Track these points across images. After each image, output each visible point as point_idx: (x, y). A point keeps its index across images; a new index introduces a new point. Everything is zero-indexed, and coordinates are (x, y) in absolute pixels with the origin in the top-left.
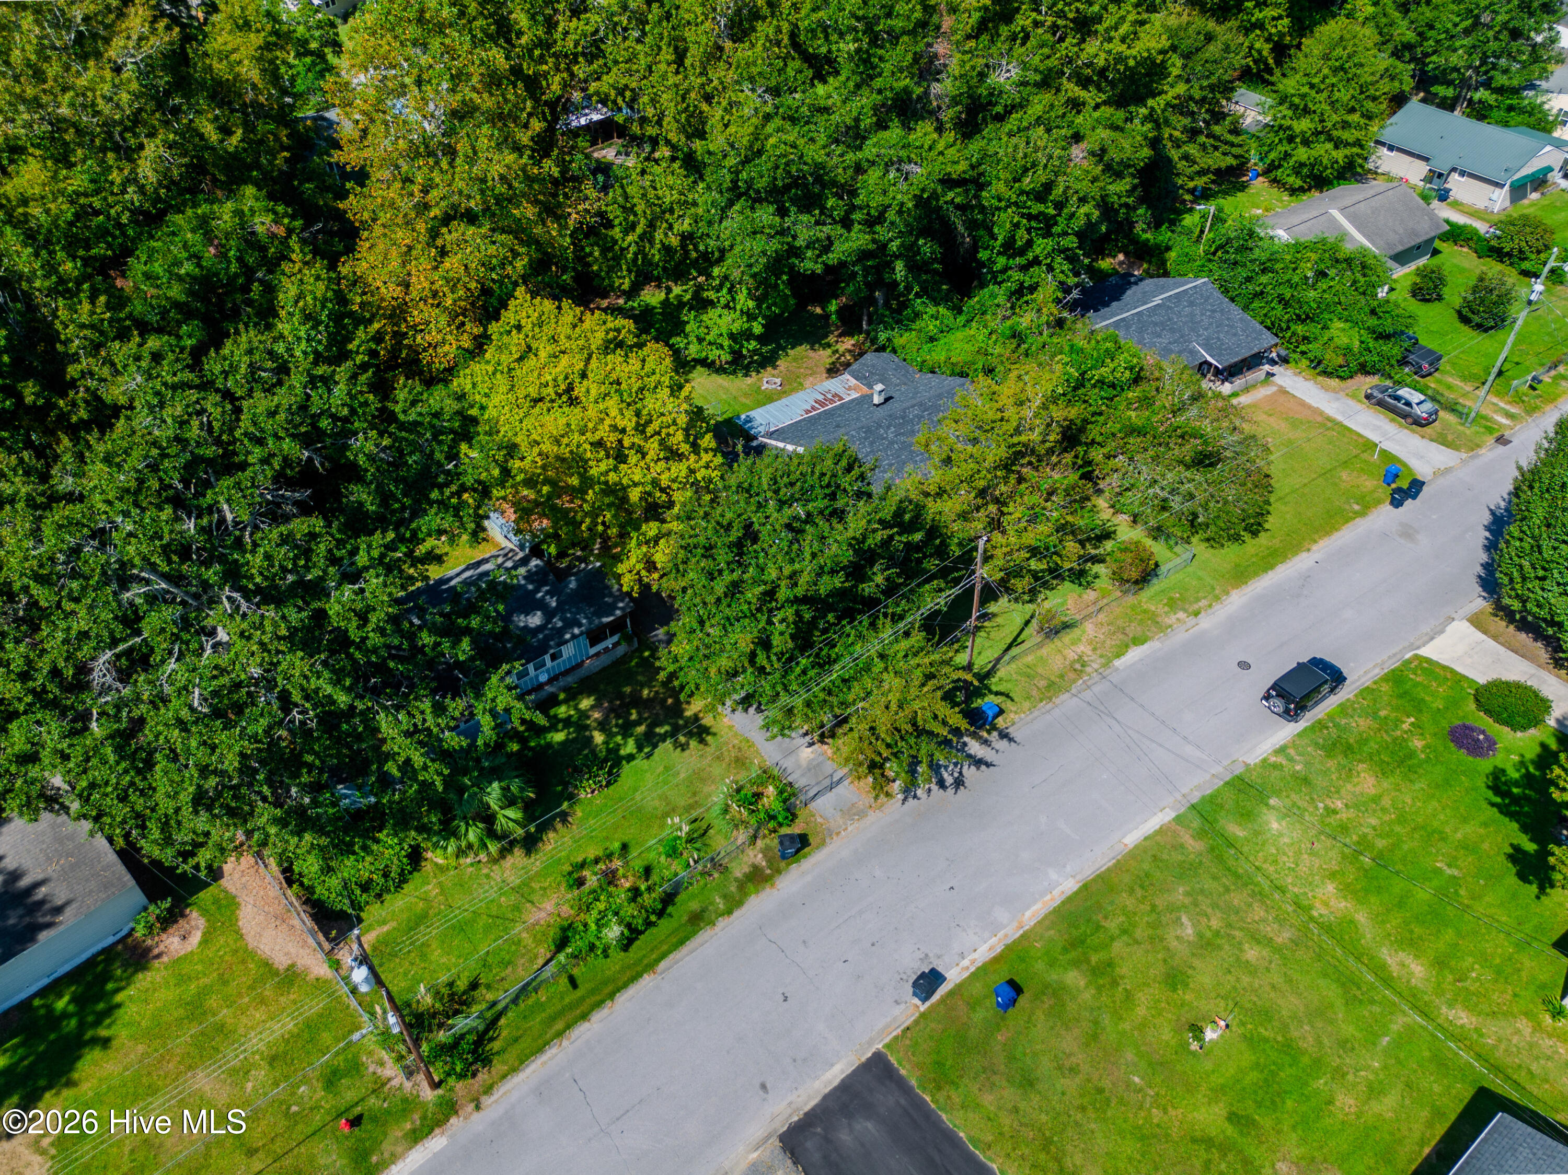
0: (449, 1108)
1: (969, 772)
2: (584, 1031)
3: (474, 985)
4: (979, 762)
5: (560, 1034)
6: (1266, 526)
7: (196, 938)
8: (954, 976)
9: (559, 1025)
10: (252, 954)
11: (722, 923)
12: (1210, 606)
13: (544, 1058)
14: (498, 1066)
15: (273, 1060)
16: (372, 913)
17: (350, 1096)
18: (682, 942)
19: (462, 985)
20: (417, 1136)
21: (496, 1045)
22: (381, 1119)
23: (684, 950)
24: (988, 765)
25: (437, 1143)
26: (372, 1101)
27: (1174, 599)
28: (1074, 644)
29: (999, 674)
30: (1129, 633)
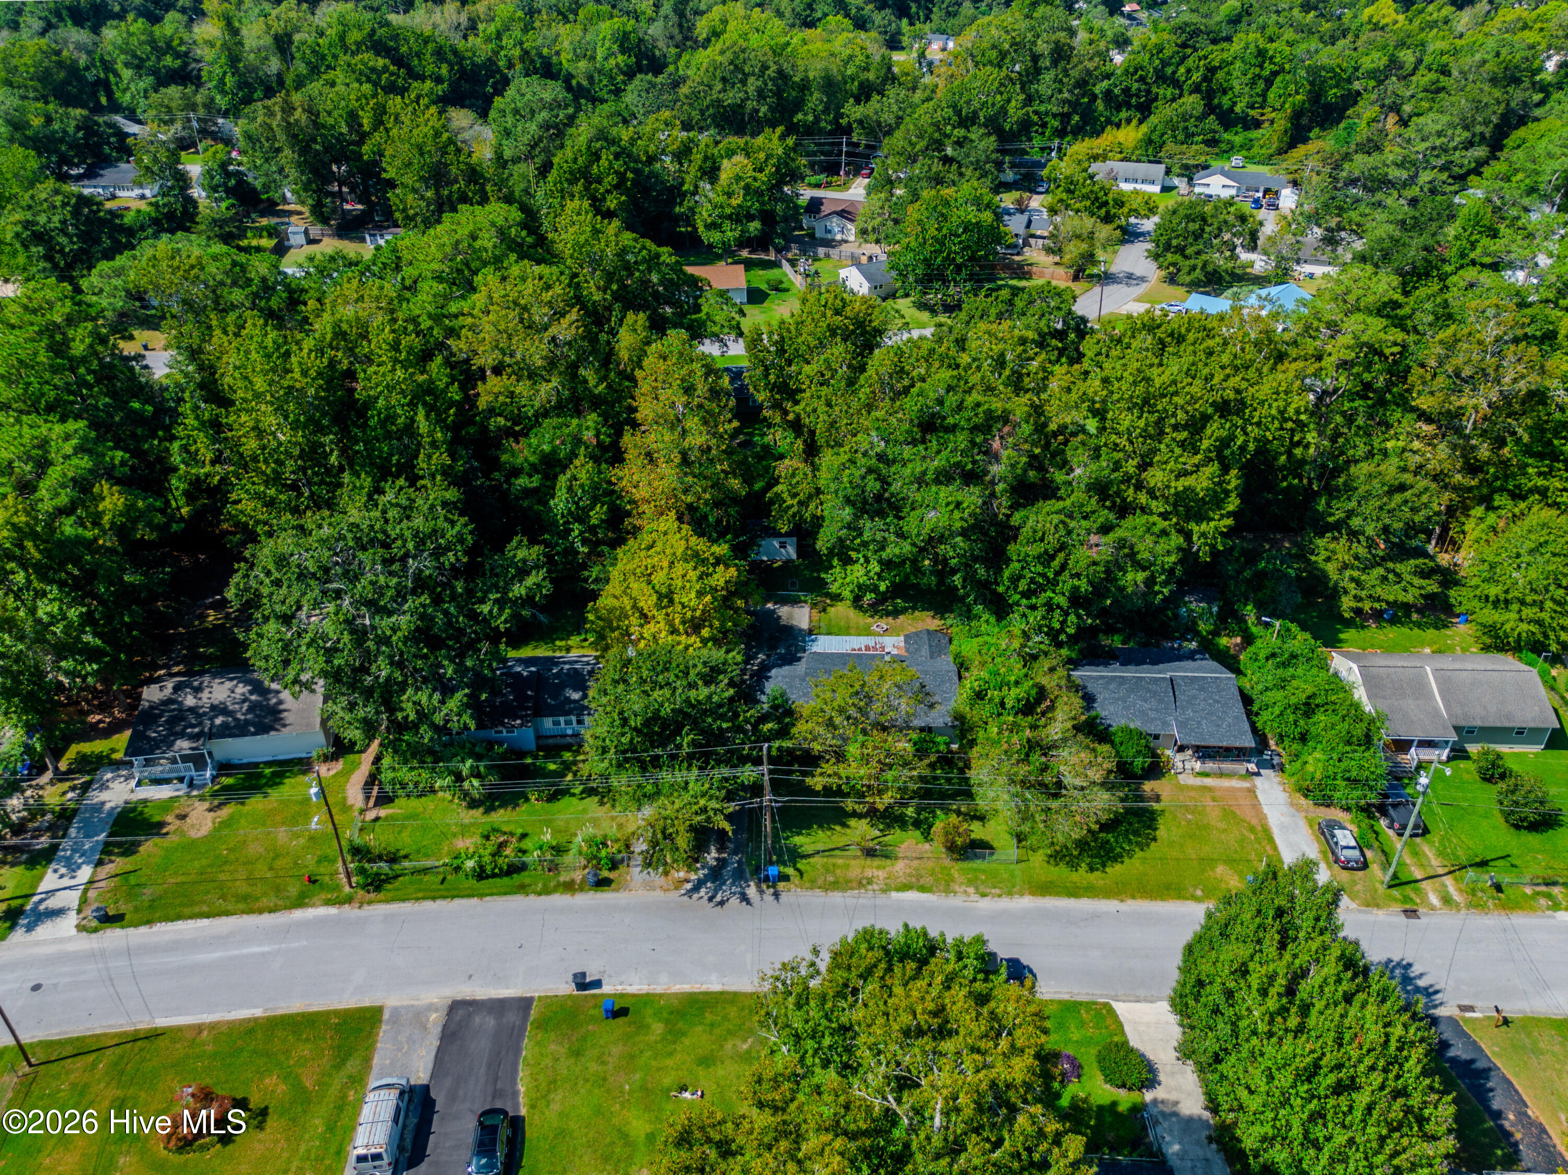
0: (349, 900)
1: (734, 901)
2: (428, 905)
3: (406, 857)
4: (745, 898)
5: (417, 899)
6: (1109, 870)
7: (332, 773)
8: (607, 989)
9: (420, 895)
10: (344, 791)
11: (532, 897)
12: (1000, 896)
13: (402, 905)
14: (382, 896)
15: (311, 838)
16: (401, 802)
17: (322, 870)
18: (505, 894)
19: (402, 853)
20: (328, 903)
21: (389, 886)
22: (323, 887)
23: (504, 898)
24: (748, 903)
25: (333, 911)
26: (327, 878)
27: (977, 878)
28: (878, 868)
29: (811, 860)
30: (922, 881)
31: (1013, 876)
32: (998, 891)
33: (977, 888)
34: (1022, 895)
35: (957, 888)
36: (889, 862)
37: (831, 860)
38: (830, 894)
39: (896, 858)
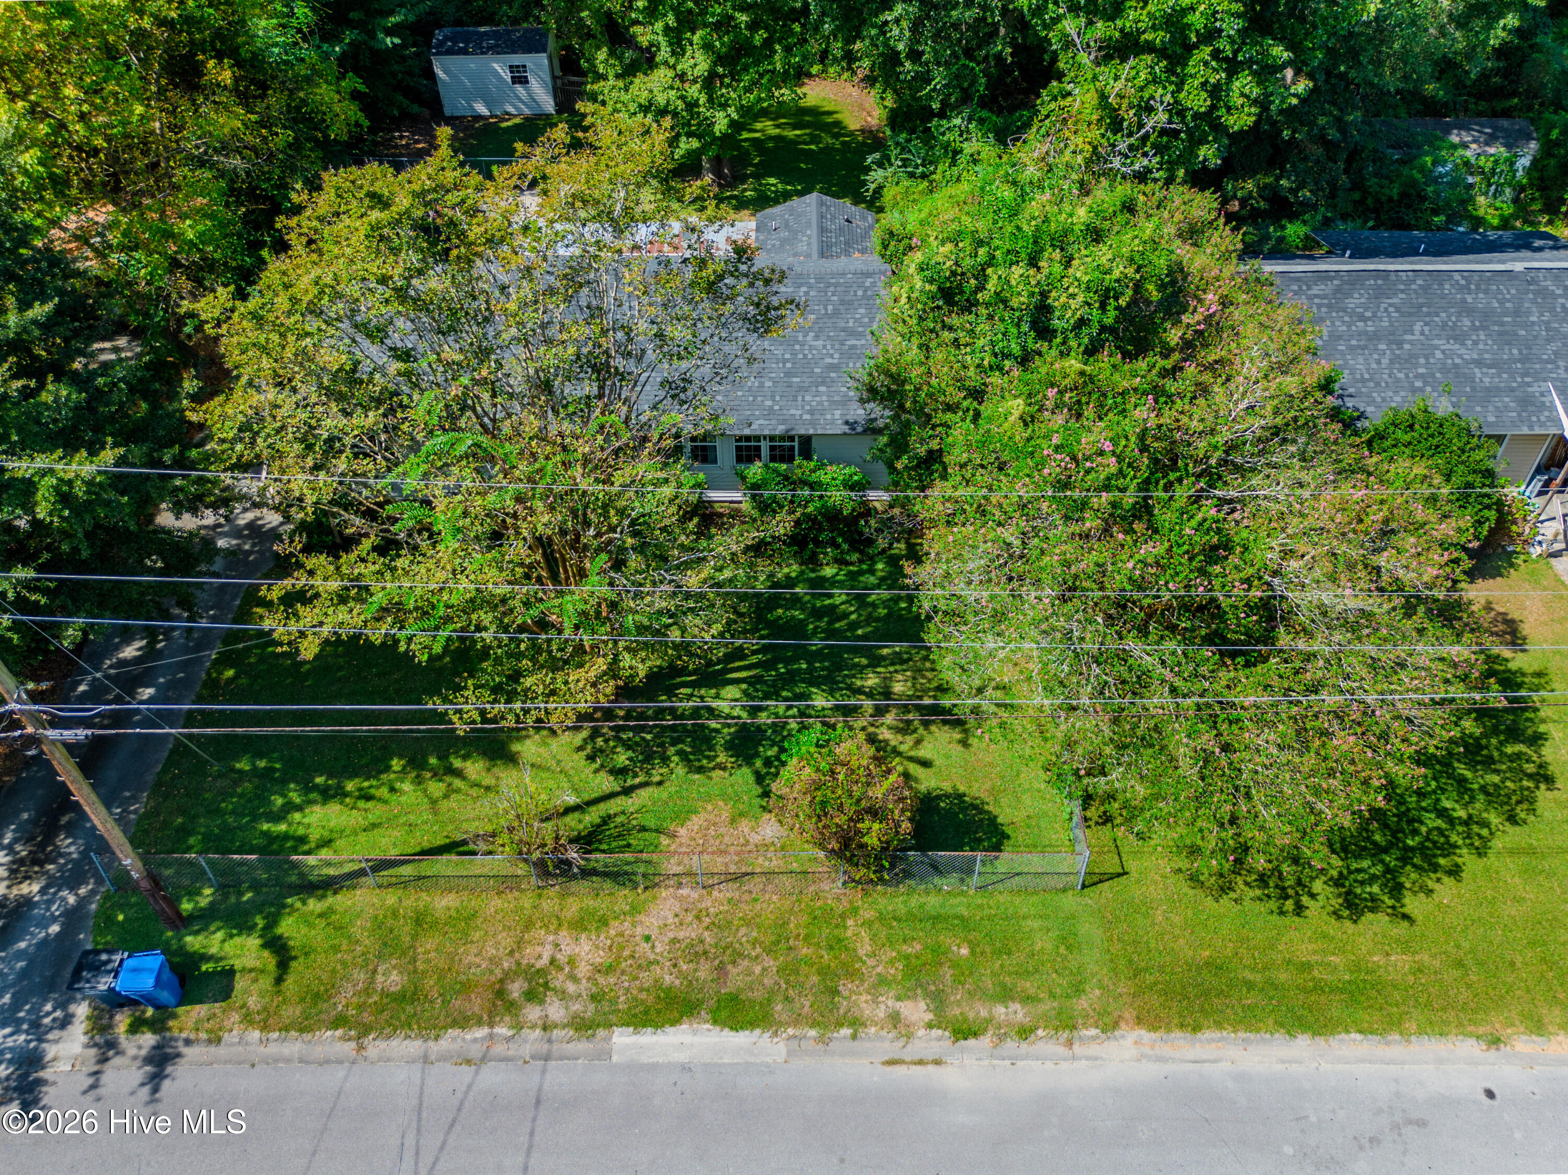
6: (1412, 904)
12: (1025, 1033)
27: (939, 956)
28: (579, 925)
29: (340, 901)
30: (736, 977)
31: (1069, 942)
32: (1016, 1012)
33: (938, 1000)
34: (1110, 1026)
35: (864, 1004)
36: (623, 897)
37: (413, 901)
38: (375, 1047)
39: (653, 881)
